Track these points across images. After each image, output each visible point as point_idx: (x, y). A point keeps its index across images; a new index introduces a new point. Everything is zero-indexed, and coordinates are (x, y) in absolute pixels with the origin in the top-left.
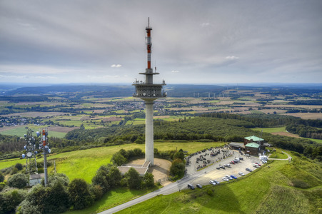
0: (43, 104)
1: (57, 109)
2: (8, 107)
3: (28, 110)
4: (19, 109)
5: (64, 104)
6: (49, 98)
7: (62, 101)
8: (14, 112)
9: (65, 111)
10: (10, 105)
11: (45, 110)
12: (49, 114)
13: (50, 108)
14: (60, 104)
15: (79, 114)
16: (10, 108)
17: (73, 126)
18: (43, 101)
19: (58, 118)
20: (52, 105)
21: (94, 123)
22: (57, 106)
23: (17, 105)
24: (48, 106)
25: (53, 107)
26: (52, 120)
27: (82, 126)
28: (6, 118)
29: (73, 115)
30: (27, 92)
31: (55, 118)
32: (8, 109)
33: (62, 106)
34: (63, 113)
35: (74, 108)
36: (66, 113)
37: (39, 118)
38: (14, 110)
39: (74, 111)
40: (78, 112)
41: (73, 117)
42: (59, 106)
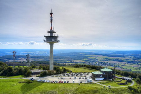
0: (120, 58)
1: (126, 61)
3: (113, 60)
4: (110, 59)
5: (130, 59)
6: (125, 56)
7: (131, 58)
8: (107, 61)
10: (108, 58)
11: (120, 61)
12: (120, 63)
14: (128, 59)
15: (134, 64)
16: (107, 59)
17: (127, 69)
18: (121, 57)
21: (139, 69)
22: (126, 60)
23: (110, 58)
24: (122, 59)
25: (124, 60)
26: (120, 66)
27: (131, 69)
28: (103, 62)
29: (131, 64)
30: (118, 53)
31: (122, 65)
32: (106, 59)
33: (129, 60)
34: (126, 63)
35: (134, 61)
36: (128, 63)
37: (115, 64)
38: (108, 60)
39: (133, 63)
40: (135, 63)
41: (130, 65)
42: (127, 60)
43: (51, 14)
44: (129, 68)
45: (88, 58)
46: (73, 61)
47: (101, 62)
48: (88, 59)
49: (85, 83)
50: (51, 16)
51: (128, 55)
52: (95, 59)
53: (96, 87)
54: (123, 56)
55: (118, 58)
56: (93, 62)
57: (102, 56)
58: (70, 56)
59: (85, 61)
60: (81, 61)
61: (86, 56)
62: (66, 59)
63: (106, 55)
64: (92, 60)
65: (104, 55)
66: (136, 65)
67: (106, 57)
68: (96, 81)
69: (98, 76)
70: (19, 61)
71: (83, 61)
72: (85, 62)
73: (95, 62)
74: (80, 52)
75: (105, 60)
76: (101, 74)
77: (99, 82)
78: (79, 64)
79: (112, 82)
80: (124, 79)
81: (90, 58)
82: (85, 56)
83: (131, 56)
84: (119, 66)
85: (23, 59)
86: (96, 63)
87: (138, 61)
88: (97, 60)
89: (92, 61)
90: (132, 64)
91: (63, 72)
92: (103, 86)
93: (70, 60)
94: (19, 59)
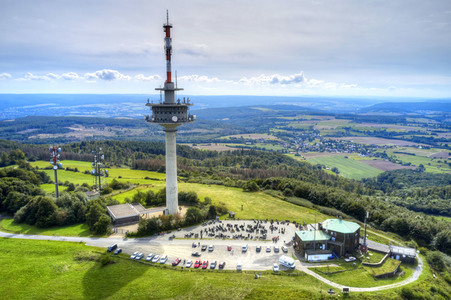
0: (391, 128)
1: (408, 136)
2: (346, 128)
3: (369, 134)
4: (358, 131)
5: (424, 130)
6: (408, 119)
7: (425, 125)
8: (350, 135)
9: (417, 141)
10: (351, 125)
12: (389, 143)
13: (400, 134)
14: (416, 129)
15: (437, 147)
16: (347, 129)
17: (409, 164)
18: (396, 123)
19: (398, 149)
20: (403, 130)
21: (450, 164)
22: (410, 133)
23: (357, 126)
24: (398, 131)
25: (405, 133)
26: (389, 153)
27: (422, 166)
28: (334, 141)
29: (424, 148)
30: (385, 110)
31: (395, 150)
32: (344, 131)
33: (419, 132)
34: (411, 144)
35: (435, 137)
36: (416, 144)
37: (372, 146)
38: (352, 133)
39: (431, 143)
40: (439, 144)
41: (420, 151)
42: (414, 132)
43: (167, 28)
44: (416, 162)
45: (289, 126)
46: (238, 136)
47: (327, 139)
48: (289, 129)
49: (275, 273)
50: (168, 35)
51: (418, 117)
52: (311, 128)
53: (306, 288)
54: (403, 121)
55: (385, 125)
56: (304, 138)
57: (335, 120)
58: (231, 118)
59: (279, 135)
60: (265, 136)
61: (282, 120)
62: (217, 130)
63: (345, 115)
64: (299, 133)
65: (339, 117)
66: (440, 150)
67: (346, 123)
68: (307, 262)
69: (313, 247)
70: (68, 135)
71: (272, 138)
72: (279, 140)
73: (310, 140)
74: (263, 106)
75: (343, 135)
76: (324, 241)
77: (316, 270)
78: (258, 145)
79: (355, 267)
80: (392, 255)
81: (294, 125)
82: (278, 120)
83: (426, 121)
84: (384, 155)
85: (81, 128)
86: (312, 144)
87: (447, 138)
88: (317, 132)
89: (300, 136)
90: (428, 148)
91: (207, 218)
92: (326, 286)
93: (231, 134)
94: (69, 131)
